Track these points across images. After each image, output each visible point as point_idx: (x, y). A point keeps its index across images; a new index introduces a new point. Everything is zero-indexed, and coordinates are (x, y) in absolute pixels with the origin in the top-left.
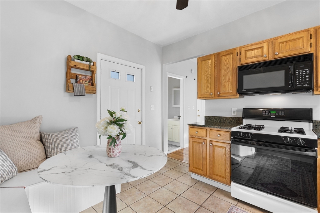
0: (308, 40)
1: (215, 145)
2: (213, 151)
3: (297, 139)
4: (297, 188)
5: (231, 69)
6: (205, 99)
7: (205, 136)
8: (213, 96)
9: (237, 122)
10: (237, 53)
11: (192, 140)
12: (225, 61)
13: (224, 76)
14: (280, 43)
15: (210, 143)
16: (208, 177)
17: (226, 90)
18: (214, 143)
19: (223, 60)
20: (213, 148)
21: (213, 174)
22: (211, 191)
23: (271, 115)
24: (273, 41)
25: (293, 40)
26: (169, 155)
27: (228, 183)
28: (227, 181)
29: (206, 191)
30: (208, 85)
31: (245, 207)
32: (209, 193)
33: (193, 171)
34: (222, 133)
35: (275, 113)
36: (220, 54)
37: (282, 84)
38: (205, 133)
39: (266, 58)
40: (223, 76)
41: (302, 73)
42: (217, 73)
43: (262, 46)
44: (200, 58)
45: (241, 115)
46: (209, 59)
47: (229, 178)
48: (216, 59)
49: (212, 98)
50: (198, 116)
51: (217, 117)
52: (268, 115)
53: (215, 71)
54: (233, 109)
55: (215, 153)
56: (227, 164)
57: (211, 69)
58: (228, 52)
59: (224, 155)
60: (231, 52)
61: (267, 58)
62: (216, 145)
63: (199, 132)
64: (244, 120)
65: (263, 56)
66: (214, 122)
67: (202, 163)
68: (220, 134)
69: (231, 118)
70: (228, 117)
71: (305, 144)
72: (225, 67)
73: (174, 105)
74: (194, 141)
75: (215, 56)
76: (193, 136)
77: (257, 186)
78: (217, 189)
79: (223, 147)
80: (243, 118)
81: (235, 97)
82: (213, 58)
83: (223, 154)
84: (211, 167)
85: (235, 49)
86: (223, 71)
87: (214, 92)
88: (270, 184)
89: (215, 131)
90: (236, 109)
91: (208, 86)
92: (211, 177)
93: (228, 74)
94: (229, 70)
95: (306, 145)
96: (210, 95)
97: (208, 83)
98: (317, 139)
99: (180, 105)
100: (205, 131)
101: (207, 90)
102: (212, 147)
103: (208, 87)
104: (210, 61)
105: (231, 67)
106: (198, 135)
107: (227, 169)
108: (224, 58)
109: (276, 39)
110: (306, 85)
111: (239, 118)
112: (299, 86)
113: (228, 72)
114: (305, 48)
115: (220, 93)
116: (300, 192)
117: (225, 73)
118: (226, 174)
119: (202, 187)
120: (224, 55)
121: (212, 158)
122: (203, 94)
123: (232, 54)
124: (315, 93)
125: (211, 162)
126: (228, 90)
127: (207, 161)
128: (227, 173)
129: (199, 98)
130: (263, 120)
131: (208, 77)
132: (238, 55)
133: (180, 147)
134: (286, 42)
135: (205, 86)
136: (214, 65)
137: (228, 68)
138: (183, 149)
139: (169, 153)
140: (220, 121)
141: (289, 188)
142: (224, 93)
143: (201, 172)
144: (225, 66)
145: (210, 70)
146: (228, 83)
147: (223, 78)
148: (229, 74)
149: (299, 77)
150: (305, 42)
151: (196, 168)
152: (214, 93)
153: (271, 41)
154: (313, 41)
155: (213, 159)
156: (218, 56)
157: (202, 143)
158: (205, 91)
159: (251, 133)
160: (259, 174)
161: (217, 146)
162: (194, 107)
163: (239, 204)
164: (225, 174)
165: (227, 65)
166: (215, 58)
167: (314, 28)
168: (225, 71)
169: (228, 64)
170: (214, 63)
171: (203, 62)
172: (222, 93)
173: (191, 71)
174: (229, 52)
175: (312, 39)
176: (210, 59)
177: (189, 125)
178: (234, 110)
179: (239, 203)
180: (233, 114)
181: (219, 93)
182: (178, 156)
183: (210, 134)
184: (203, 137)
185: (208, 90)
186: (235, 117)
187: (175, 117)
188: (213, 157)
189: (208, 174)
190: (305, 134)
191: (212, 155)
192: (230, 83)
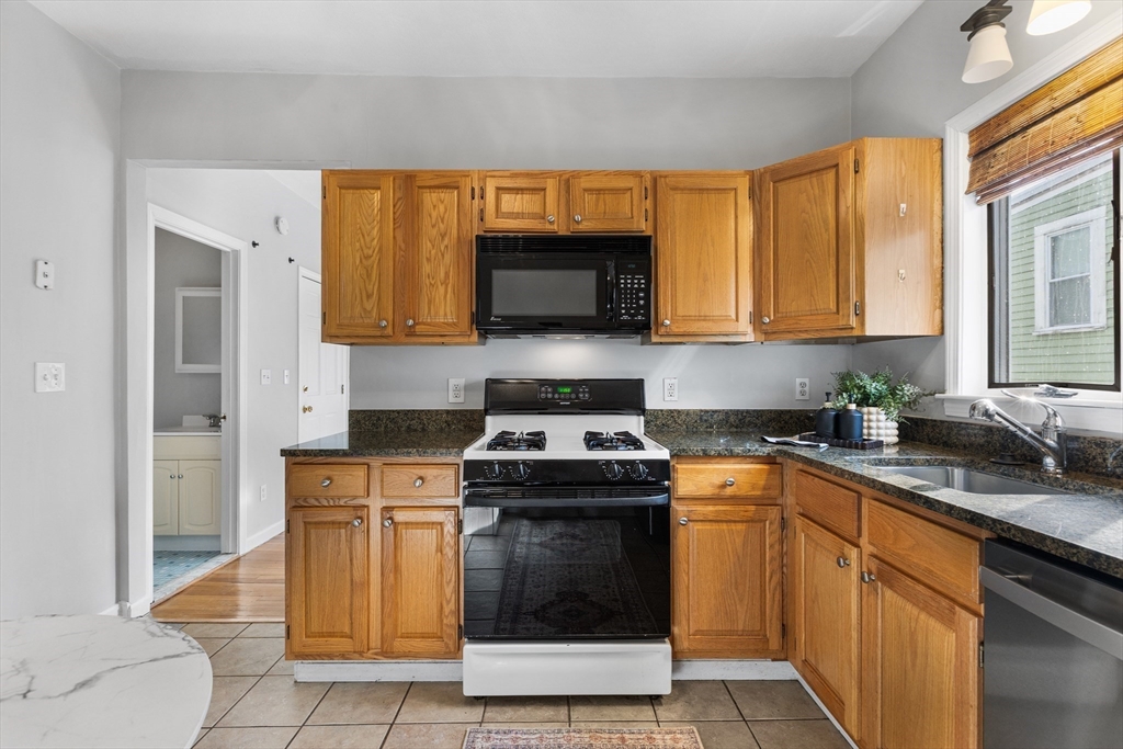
0: (641, 201)
1: (402, 523)
2: (395, 548)
3: (632, 463)
4: (608, 593)
5: (454, 241)
6: (351, 344)
7: (362, 492)
8: (389, 331)
9: (465, 427)
10: (473, 189)
11: (304, 515)
12: (435, 206)
13: (428, 260)
14: (585, 190)
15: (382, 518)
16: (376, 654)
17: (437, 314)
18: (400, 516)
19: (425, 202)
20: (395, 535)
21: (395, 636)
22: (387, 706)
23: (559, 399)
24: (569, 180)
25: (612, 190)
26: (161, 608)
27: (450, 652)
28: (447, 647)
29: (371, 718)
30: (370, 288)
31: (510, 712)
32: (382, 720)
33: (307, 651)
34: (430, 472)
35: (570, 393)
36: (415, 176)
37: (590, 310)
38: (362, 483)
39: (552, 227)
40: (425, 260)
41: (633, 284)
42: (403, 246)
43: (541, 186)
44: (332, 172)
45: (478, 403)
46: (373, 188)
47: (454, 633)
48: (398, 195)
49: (384, 340)
50: (305, 410)
51: (398, 412)
52: (553, 398)
53: (394, 237)
54: (452, 382)
55: (404, 554)
56: (448, 583)
57: (381, 228)
58: (443, 176)
59: (437, 551)
60: (454, 179)
61: (555, 227)
62: (406, 523)
63: (335, 478)
64: (489, 419)
65: (544, 218)
66: (386, 432)
67: (351, 604)
68: (421, 478)
69: (448, 412)
70: (437, 411)
71: (648, 474)
72: (435, 231)
73: (184, 363)
74: (310, 523)
75: (397, 181)
76: (305, 500)
77: (524, 624)
78: (409, 689)
79: (433, 523)
80: (486, 412)
81: (466, 340)
82: (388, 184)
83: (434, 549)
84: (387, 610)
85: (465, 174)
86: (426, 245)
87: (391, 319)
88: (552, 604)
89: (406, 469)
90: (462, 382)
91: (370, 292)
92: (387, 653)
93: (443, 255)
94: (446, 242)
95: (650, 479)
96: (379, 326)
97: (370, 281)
98: (668, 458)
99: (219, 362)
100: (362, 474)
101: (365, 309)
102: (392, 533)
103: (369, 296)
104: (377, 196)
105: (455, 232)
106: (331, 493)
107: (448, 602)
108: (429, 198)
109: (576, 175)
110: (640, 318)
111: (472, 412)
112: (625, 317)
113: (442, 248)
114: (635, 219)
115: (415, 324)
116: (616, 600)
117: (433, 252)
118: (445, 621)
119: (348, 708)
120: (430, 187)
121: (392, 575)
122: (346, 322)
123: (457, 188)
124: (655, 339)
125: (386, 593)
126: (442, 313)
127: (369, 594)
128: (447, 617)
129: (328, 336)
130: (539, 414)
131: (368, 257)
132: (476, 197)
133: (218, 553)
134: (599, 191)
135: (357, 291)
136: (394, 213)
137: (443, 236)
138: (238, 559)
139: (161, 597)
140: (408, 427)
141: (594, 599)
142: (429, 324)
143: (344, 645)
144: (433, 226)
145: (376, 229)
146: (442, 289)
147: (427, 268)
148: (448, 258)
149: (626, 294)
150: (635, 203)
151: (322, 635)
152: (391, 323)
153: (565, 177)
154: (649, 204)
155: (396, 578)
156: (409, 185)
157: (348, 523)
158: (358, 309)
159: (524, 462)
160: (523, 583)
161: (412, 523)
162: (286, 372)
163: (492, 712)
164: (442, 621)
165: (441, 225)
166: (397, 190)
167: (651, 173)
168: (433, 246)
169: (443, 222)
170: (394, 206)
171: (349, 196)
172: (424, 324)
173: (277, 223)
174: (448, 182)
175: (648, 201)
176: (379, 188)
177: (284, 453)
178: (456, 386)
179: (488, 709)
180: (452, 400)
181: (411, 322)
182: (211, 599)
183: (382, 481)
184: (355, 497)
185: (369, 308)
186: (461, 411)
187: (187, 420)
188: (397, 569)
189: (372, 645)
190: (643, 449)
191: (390, 565)
192: (449, 290)
